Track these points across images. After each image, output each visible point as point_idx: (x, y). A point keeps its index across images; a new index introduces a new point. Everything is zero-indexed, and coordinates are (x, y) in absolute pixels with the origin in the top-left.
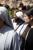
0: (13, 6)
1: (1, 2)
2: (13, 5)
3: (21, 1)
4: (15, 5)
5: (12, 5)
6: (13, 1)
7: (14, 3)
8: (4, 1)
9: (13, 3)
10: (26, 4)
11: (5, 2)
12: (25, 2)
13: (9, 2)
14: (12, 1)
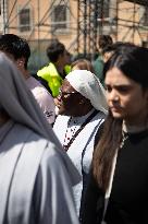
0: (82, 46)
1: (36, 33)
2: (82, 42)
3: (114, 27)
4: (92, 44)
5: (78, 41)
6: (82, 27)
7: (85, 37)
8: (49, 29)
9: (82, 36)
10: (133, 36)
11: (52, 32)
12: (132, 31)
13: (67, 30)
14: (79, 28)
